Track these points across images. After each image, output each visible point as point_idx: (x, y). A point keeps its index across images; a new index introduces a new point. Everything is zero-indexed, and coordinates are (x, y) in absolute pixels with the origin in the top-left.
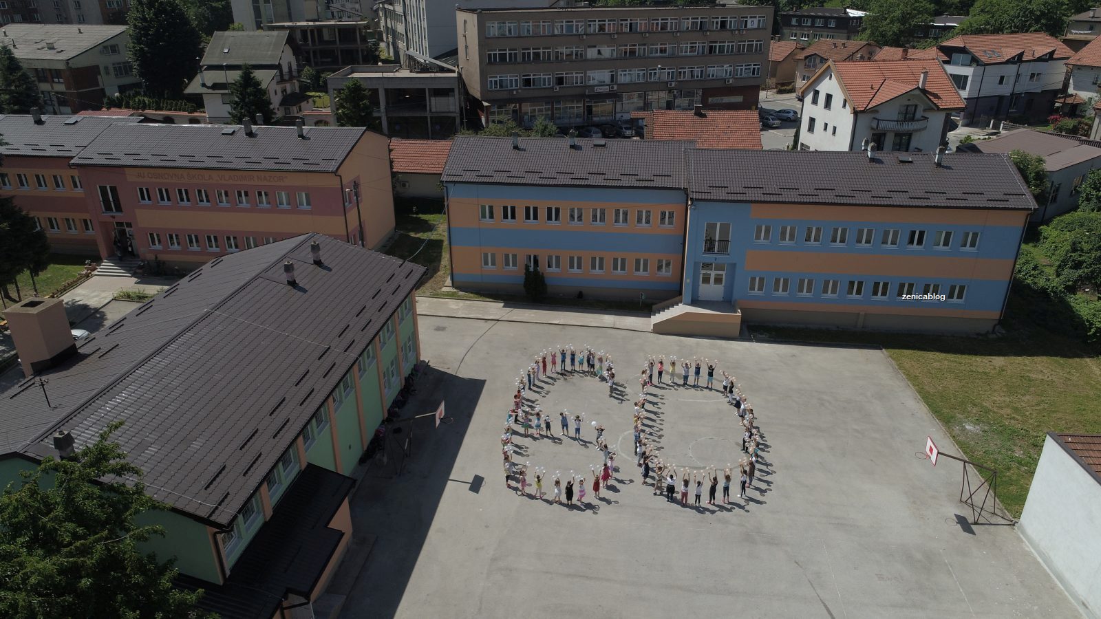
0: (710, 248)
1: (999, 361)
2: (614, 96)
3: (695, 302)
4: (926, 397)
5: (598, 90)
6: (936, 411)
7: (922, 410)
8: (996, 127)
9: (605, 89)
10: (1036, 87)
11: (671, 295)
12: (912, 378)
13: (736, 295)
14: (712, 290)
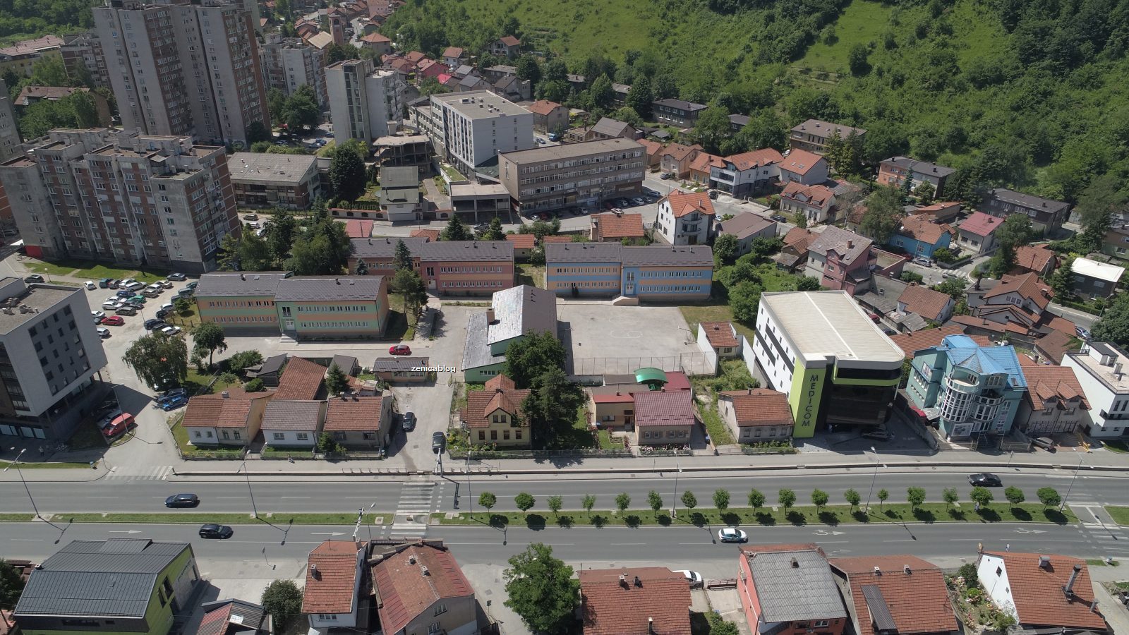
0: (629, 280)
1: (708, 307)
2: (575, 193)
3: (625, 295)
4: (686, 318)
5: (569, 191)
6: (687, 321)
7: (684, 321)
8: (747, 199)
9: (572, 190)
10: (766, 177)
11: (618, 293)
12: (683, 313)
13: (637, 293)
14: (630, 291)
